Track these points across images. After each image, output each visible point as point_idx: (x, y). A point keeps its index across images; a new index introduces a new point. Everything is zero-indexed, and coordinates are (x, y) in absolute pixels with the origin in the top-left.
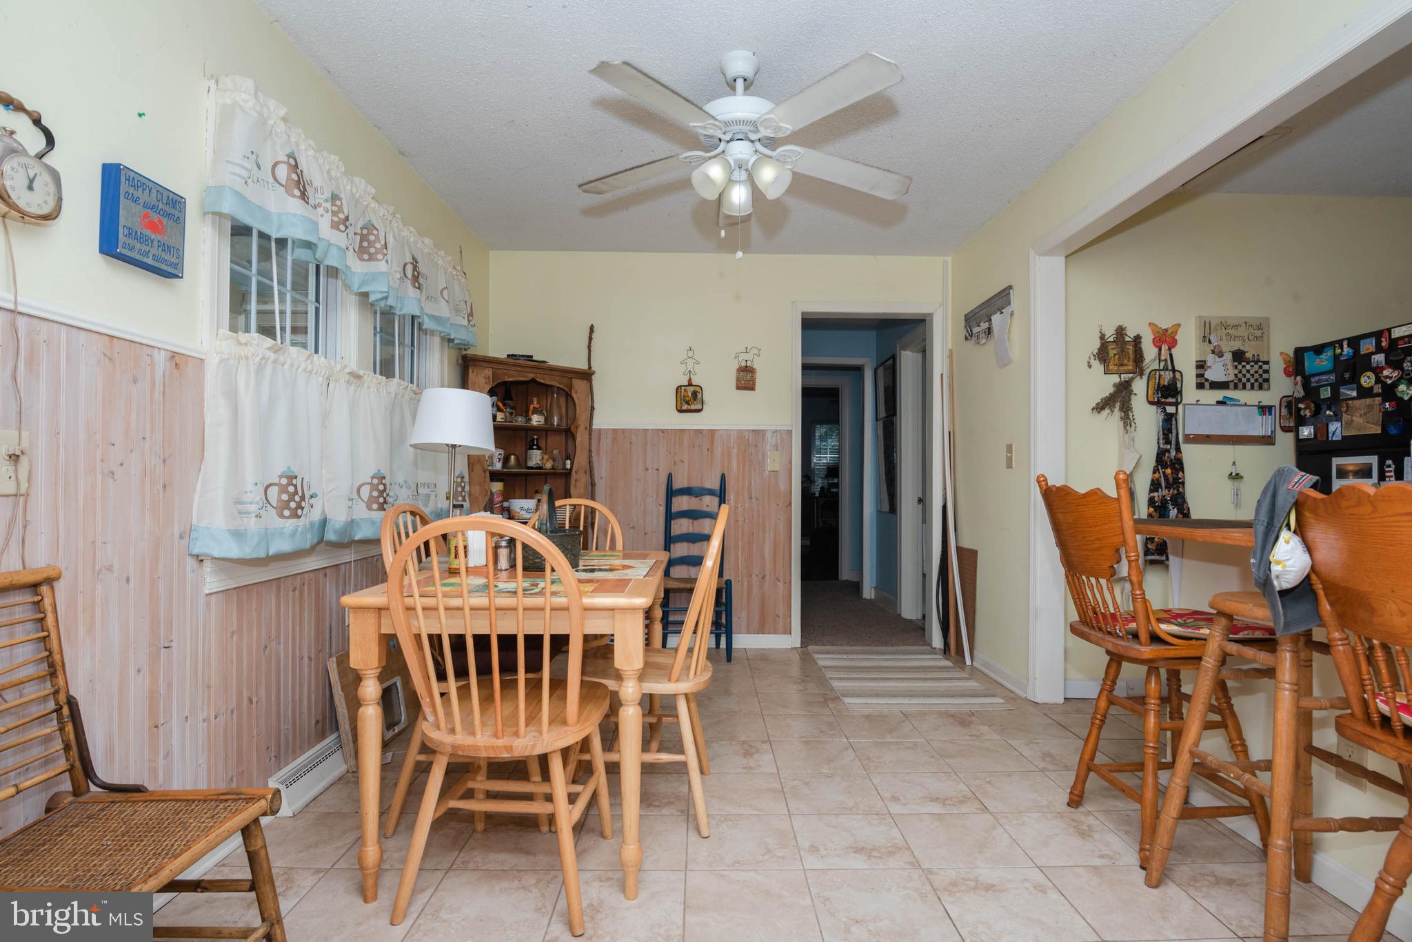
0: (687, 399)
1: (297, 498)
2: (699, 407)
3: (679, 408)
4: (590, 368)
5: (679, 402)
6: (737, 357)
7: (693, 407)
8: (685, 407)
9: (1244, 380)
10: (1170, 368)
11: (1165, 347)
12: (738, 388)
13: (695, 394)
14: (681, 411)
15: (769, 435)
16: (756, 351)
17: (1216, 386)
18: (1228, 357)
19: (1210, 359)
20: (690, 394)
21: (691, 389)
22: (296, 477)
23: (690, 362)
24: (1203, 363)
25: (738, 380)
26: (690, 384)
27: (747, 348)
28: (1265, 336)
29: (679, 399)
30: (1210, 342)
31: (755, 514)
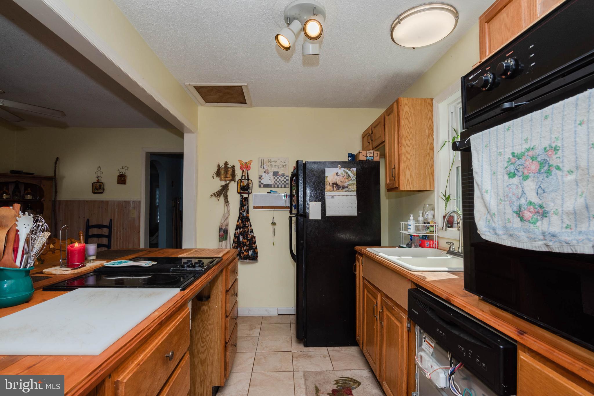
0: (97, 188)
2: (102, 191)
3: (93, 192)
4: (55, 175)
5: (93, 189)
6: (119, 170)
7: (99, 191)
8: (96, 191)
9: (278, 184)
10: (247, 178)
11: (245, 170)
12: (118, 183)
13: (100, 186)
14: (94, 193)
15: (131, 203)
16: (126, 168)
17: (266, 186)
18: (271, 174)
19: (264, 175)
20: (98, 186)
21: (99, 184)
23: (99, 172)
24: (261, 177)
25: (118, 180)
26: (98, 181)
27: (123, 167)
28: (287, 165)
29: (93, 188)
30: (264, 168)
31: (125, 236)
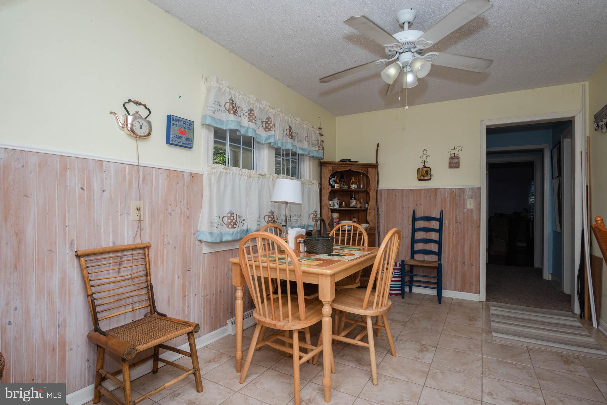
0: (423, 174)
1: (234, 221)
2: (429, 178)
3: (419, 179)
4: (377, 162)
5: (419, 176)
6: (449, 152)
7: (426, 178)
8: (422, 178)
12: (450, 167)
13: (427, 172)
14: (420, 180)
15: (467, 190)
16: (460, 148)
20: (424, 172)
21: (425, 169)
22: (234, 214)
23: (425, 156)
25: (450, 163)
26: (425, 167)
27: (455, 147)
29: (419, 174)
31: (459, 231)
